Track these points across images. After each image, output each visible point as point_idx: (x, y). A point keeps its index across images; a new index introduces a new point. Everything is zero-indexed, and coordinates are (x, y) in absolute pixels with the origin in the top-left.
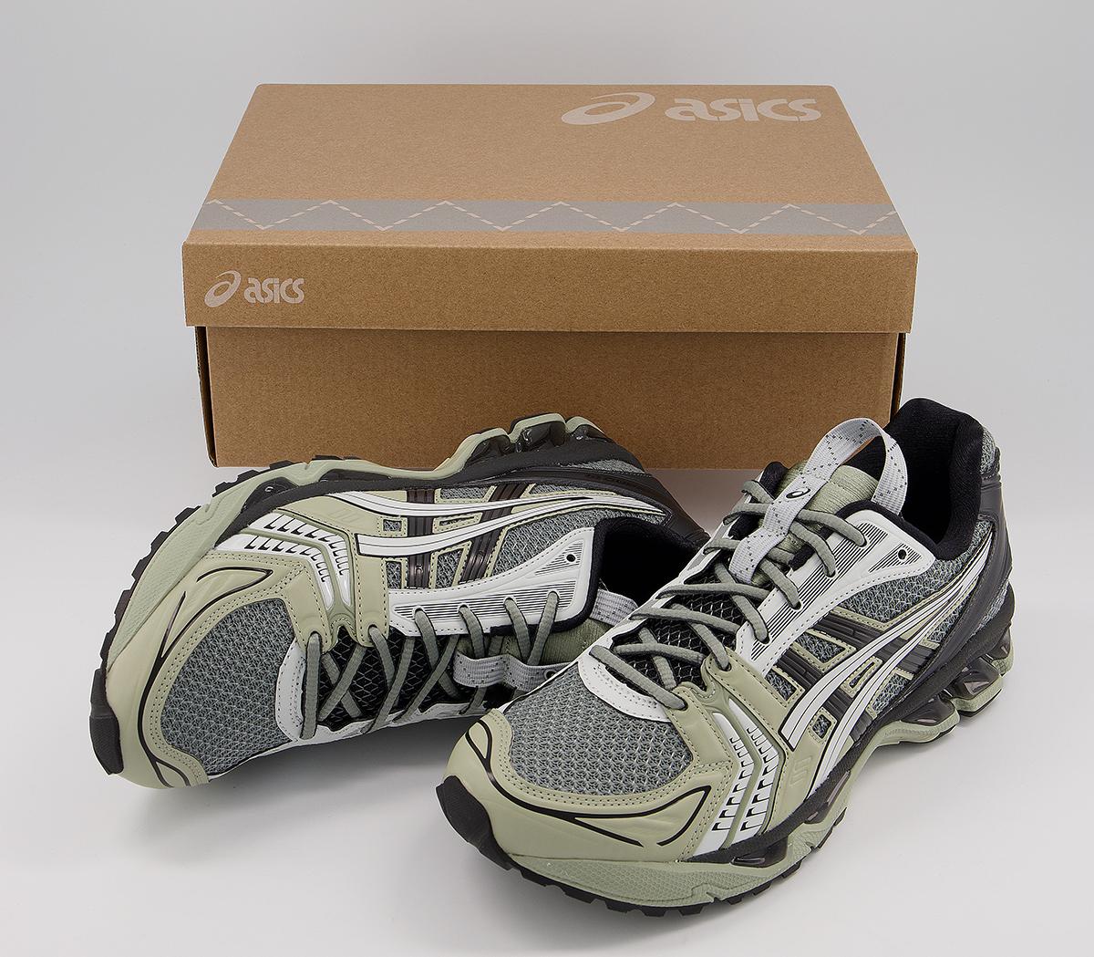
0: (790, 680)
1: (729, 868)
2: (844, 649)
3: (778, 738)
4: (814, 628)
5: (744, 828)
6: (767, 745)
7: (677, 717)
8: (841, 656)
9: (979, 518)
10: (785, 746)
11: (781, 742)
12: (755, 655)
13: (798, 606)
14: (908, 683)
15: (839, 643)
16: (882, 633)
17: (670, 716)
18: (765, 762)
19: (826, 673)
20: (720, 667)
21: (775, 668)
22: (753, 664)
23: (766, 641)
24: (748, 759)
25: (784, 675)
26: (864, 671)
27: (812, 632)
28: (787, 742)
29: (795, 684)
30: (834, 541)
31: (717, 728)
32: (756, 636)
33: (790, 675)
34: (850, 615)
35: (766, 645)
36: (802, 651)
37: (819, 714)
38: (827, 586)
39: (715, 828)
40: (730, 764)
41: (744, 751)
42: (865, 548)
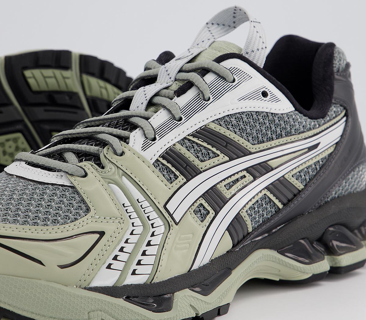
0: (173, 169)
1: (121, 302)
2: (218, 155)
3: (163, 211)
4: (193, 135)
5: (134, 273)
6: (154, 215)
7: (78, 182)
8: (215, 161)
9: (333, 101)
10: (169, 219)
11: (166, 215)
12: (144, 148)
13: (181, 119)
14: (278, 211)
15: (214, 150)
16: (251, 153)
17: (73, 181)
18: (153, 227)
19: (204, 171)
20: (115, 153)
21: (161, 159)
22: (143, 153)
23: (154, 139)
24: (138, 222)
25: (169, 165)
26: (237, 180)
27: (191, 138)
28: (171, 216)
29: (177, 173)
30: (210, 78)
31: (112, 194)
32: (145, 135)
33: (173, 166)
34: (223, 130)
35: (153, 142)
36: (183, 150)
37: (198, 202)
38: (203, 108)
39: (109, 267)
40: (122, 221)
41: (134, 215)
42: (234, 84)
